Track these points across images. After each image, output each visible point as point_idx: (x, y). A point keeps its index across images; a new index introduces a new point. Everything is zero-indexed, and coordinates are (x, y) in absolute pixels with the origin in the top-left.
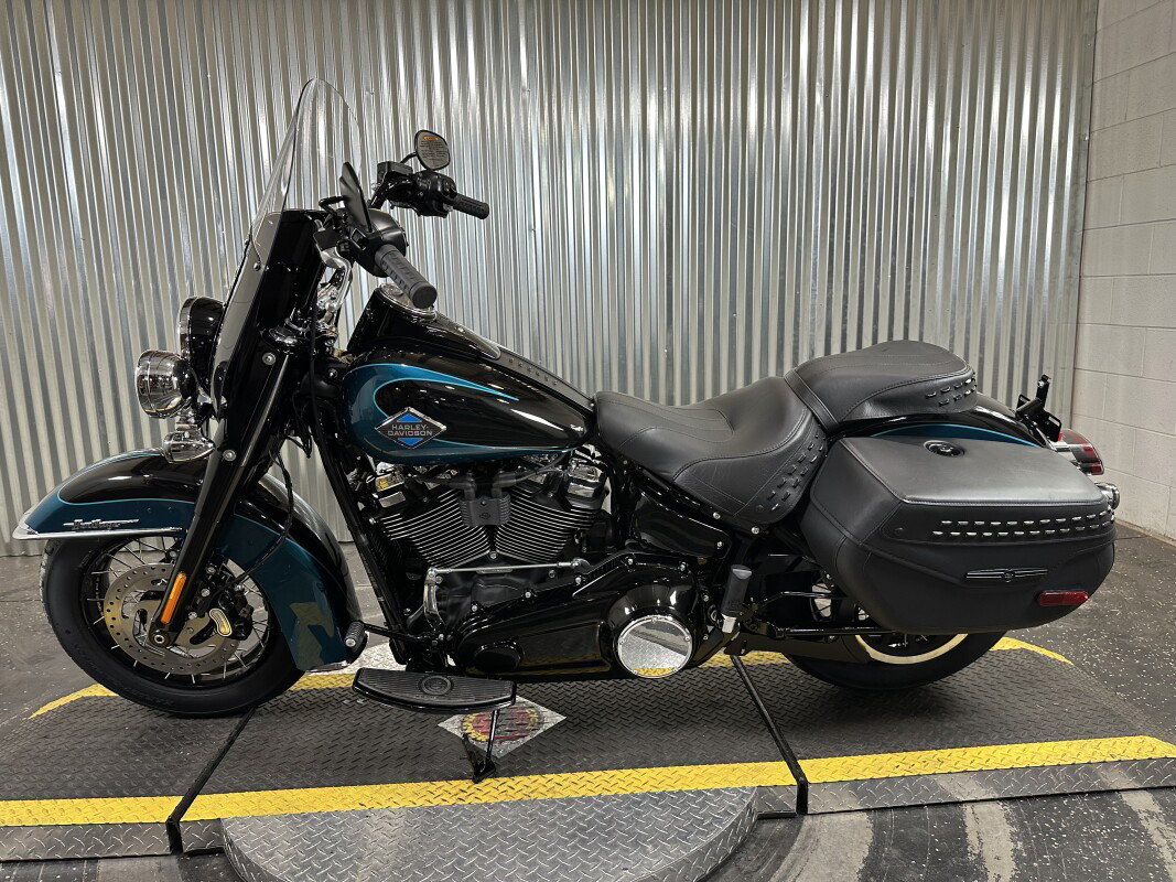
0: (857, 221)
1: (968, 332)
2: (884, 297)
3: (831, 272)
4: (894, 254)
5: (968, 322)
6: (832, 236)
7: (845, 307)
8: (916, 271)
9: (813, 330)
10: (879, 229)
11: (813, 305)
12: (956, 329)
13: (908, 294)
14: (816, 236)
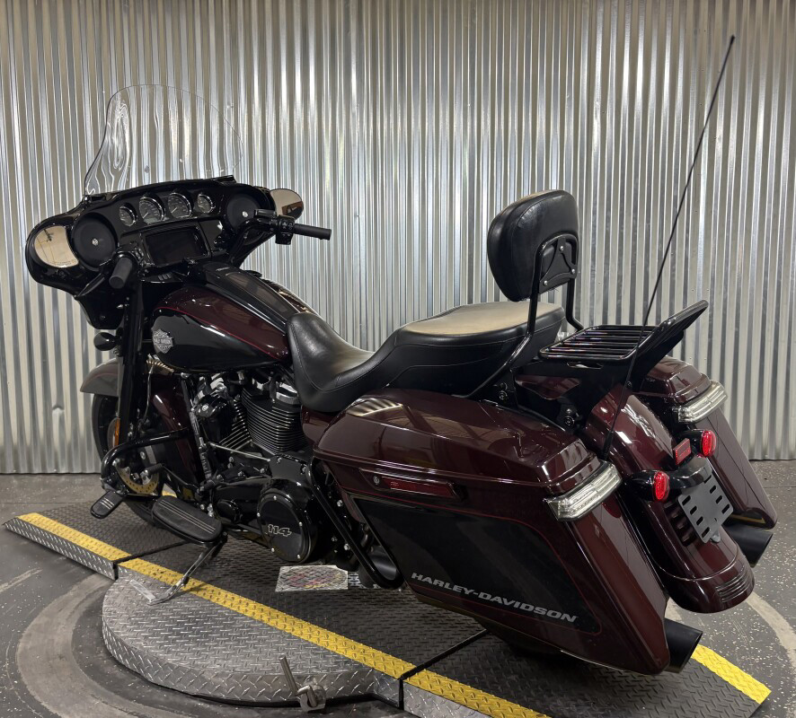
0: (629, 214)
1: (725, 309)
5: (725, 301)
6: (608, 226)
7: (619, 286)
8: (680, 257)
9: (592, 304)
10: (648, 221)
11: (593, 283)
12: (714, 306)
14: (594, 226)
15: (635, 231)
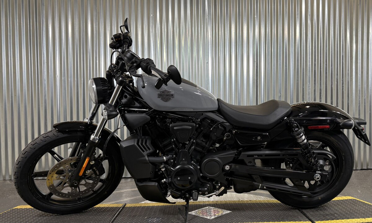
1: (365, 103)
2: (334, 90)
3: (315, 80)
4: (337, 74)
5: (365, 100)
6: (315, 68)
7: (320, 93)
8: (346, 81)
10: (332, 66)
11: (309, 92)
13: (343, 89)
14: (309, 68)
15: (326, 70)
